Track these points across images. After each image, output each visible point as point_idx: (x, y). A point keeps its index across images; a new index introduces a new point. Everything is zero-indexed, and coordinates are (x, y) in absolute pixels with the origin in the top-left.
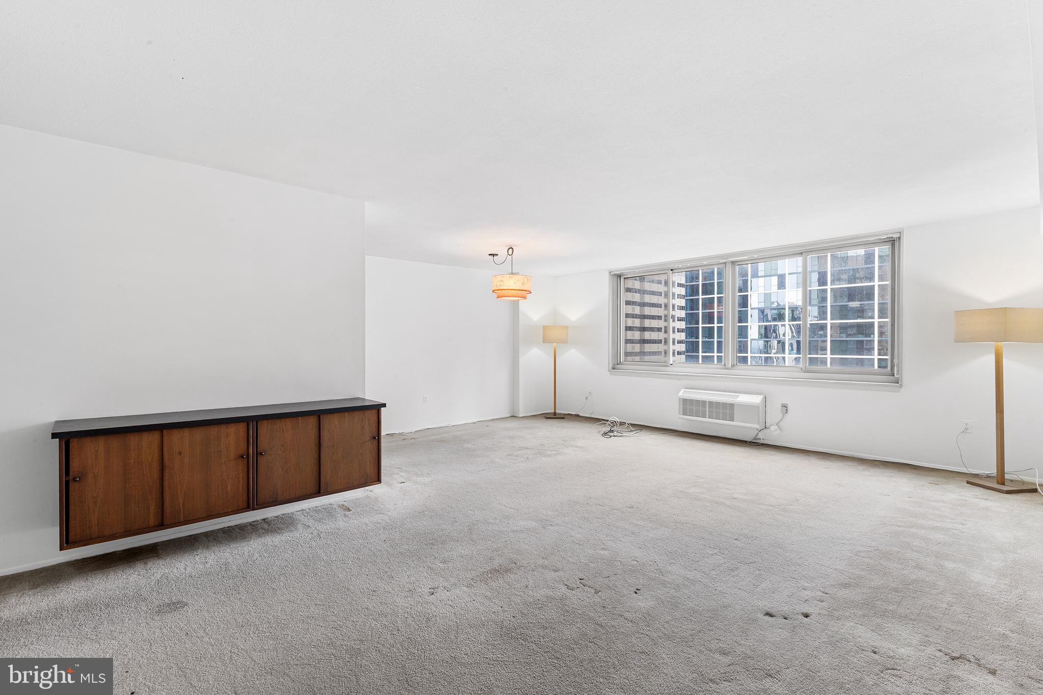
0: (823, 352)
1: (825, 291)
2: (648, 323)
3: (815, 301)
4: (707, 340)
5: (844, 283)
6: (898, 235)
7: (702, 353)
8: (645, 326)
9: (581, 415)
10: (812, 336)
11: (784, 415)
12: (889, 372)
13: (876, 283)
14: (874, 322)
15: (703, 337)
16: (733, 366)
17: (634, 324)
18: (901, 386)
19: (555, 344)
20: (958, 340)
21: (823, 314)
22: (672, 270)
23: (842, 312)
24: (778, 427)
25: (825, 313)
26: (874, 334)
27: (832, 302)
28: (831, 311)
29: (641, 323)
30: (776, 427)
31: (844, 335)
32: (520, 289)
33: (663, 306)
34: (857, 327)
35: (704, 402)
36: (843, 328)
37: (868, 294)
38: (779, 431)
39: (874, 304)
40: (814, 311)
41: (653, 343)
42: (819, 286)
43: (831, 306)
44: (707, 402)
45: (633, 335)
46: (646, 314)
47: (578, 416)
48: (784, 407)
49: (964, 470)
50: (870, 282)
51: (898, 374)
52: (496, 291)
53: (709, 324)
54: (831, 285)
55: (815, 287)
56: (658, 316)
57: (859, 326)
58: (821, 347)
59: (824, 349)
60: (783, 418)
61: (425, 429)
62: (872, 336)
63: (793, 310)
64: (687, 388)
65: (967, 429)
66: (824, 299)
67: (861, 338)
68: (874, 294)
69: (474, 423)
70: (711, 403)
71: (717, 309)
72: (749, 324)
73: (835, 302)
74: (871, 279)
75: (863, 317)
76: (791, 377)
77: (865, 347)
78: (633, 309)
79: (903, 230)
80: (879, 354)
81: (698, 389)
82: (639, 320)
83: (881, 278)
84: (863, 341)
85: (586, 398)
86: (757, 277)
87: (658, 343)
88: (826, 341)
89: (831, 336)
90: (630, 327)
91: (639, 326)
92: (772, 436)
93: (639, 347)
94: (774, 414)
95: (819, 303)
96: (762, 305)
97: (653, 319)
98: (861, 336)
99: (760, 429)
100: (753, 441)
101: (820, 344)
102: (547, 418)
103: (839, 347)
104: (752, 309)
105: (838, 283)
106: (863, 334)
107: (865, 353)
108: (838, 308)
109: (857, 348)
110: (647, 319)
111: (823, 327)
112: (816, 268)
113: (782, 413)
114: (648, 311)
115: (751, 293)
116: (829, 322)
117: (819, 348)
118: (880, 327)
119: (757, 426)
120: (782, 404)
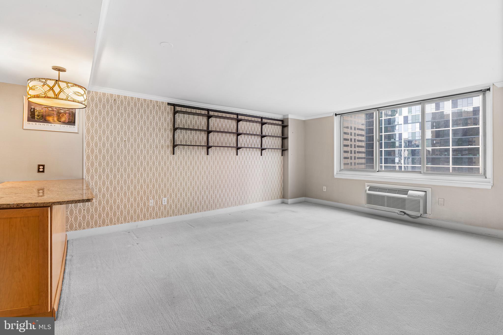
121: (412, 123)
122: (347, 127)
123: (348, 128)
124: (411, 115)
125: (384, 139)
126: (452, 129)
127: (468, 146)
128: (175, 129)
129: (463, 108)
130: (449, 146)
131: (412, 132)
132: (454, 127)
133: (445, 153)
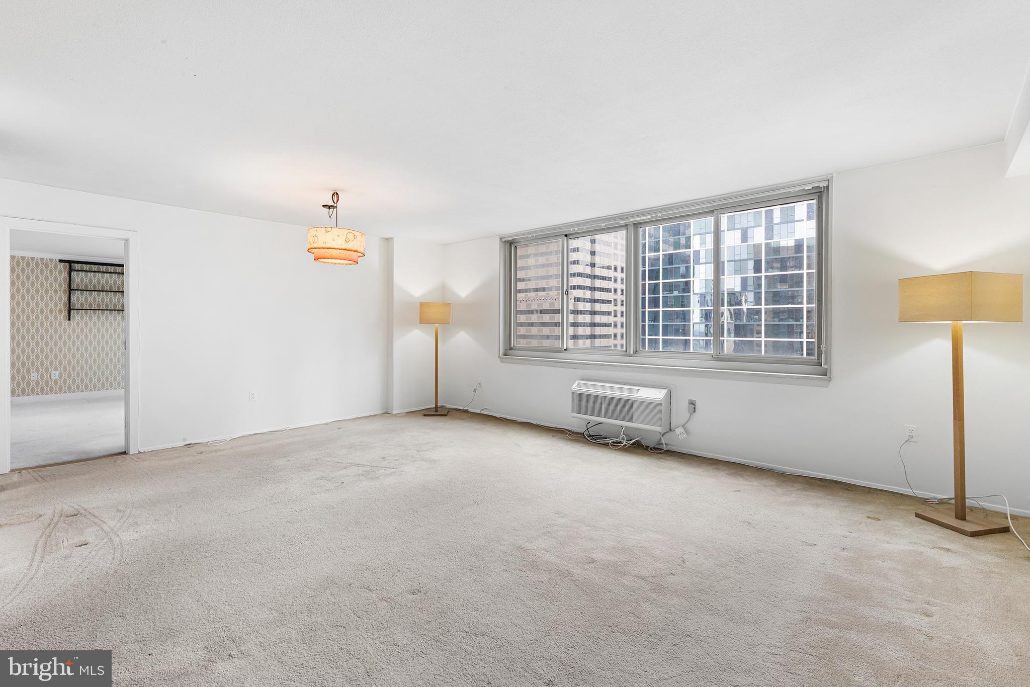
0: (758, 336)
1: (760, 278)
2: (598, 307)
3: (750, 288)
4: (653, 323)
5: (777, 270)
6: (825, 184)
7: (648, 336)
8: (596, 310)
9: (470, 410)
10: (748, 320)
11: (691, 414)
12: (815, 361)
13: (805, 271)
14: (803, 307)
15: (649, 321)
16: (636, 352)
17: (585, 308)
18: (830, 380)
19: (438, 325)
20: (902, 320)
21: (759, 300)
22: (566, 236)
23: (775, 297)
24: (685, 430)
25: (760, 298)
26: (802, 318)
27: (766, 288)
28: (765, 297)
29: (592, 307)
30: (682, 430)
31: (776, 320)
32: (341, 247)
33: (613, 290)
34: (789, 312)
35: (600, 397)
36: (776, 313)
37: (797, 281)
38: (685, 435)
39: (803, 290)
40: (751, 296)
41: (603, 326)
42: (754, 273)
43: (766, 292)
44: (603, 398)
45: (584, 319)
46: (596, 298)
47: (466, 411)
48: (692, 404)
49: (907, 492)
50: (799, 270)
51: (826, 364)
52: (314, 251)
53: (655, 308)
54: (765, 273)
55: (751, 274)
56: (608, 301)
57: (790, 311)
58: (757, 331)
59: (759, 333)
60: (690, 418)
61: (250, 435)
62: (801, 320)
63: (732, 294)
64: (582, 380)
65: (912, 437)
66: (760, 286)
67: (791, 322)
68: (802, 282)
69: (327, 424)
70: (607, 398)
71: (662, 294)
72: (691, 309)
73: (768, 289)
74: (800, 267)
75: (793, 303)
76: (701, 366)
77: (795, 331)
78: (584, 294)
79: (832, 177)
80: (808, 338)
81: (595, 381)
82: (590, 303)
83: (809, 267)
84: (793, 325)
85: (475, 391)
86: (699, 263)
87: (608, 326)
88: (760, 325)
89: (766, 320)
90: (581, 311)
91: (590, 310)
92: (679, 440)
93: (590, 330)
94: (680, 413)
95: (755, 289)
96: (703, 291)
97: (603, 303)
98: (791, 320)
99: (663, 432)
100: (656, 447)
101: (756, 328)
102: (425, 415)
103: (773, 330)
104: (694, 294)
105: (772, 270)
106: (793, 319)
107: (795, 337)
108: (771, 295)
109: (788, 332)
110: (598, 303)
111: (758, 312)
112: (752, 256)
113: (689, 412)
114: (598, 295)
115: (694, 279)
116: (763, 307)
117: (755, 332)
118: (808, 312)
119: (658, 429)
120: (689, 400)
121: (705, 263)
122: (608, 266)
123: (611, 269)
124: (706, 248)
125: (663, 291)
126: (766, 276)
127: (788, 304)
128: (70, 290)
129: (781, 240)
130: (761, 305)
131: (706, 278)
132: (768, 272)
133: (755, 317)
